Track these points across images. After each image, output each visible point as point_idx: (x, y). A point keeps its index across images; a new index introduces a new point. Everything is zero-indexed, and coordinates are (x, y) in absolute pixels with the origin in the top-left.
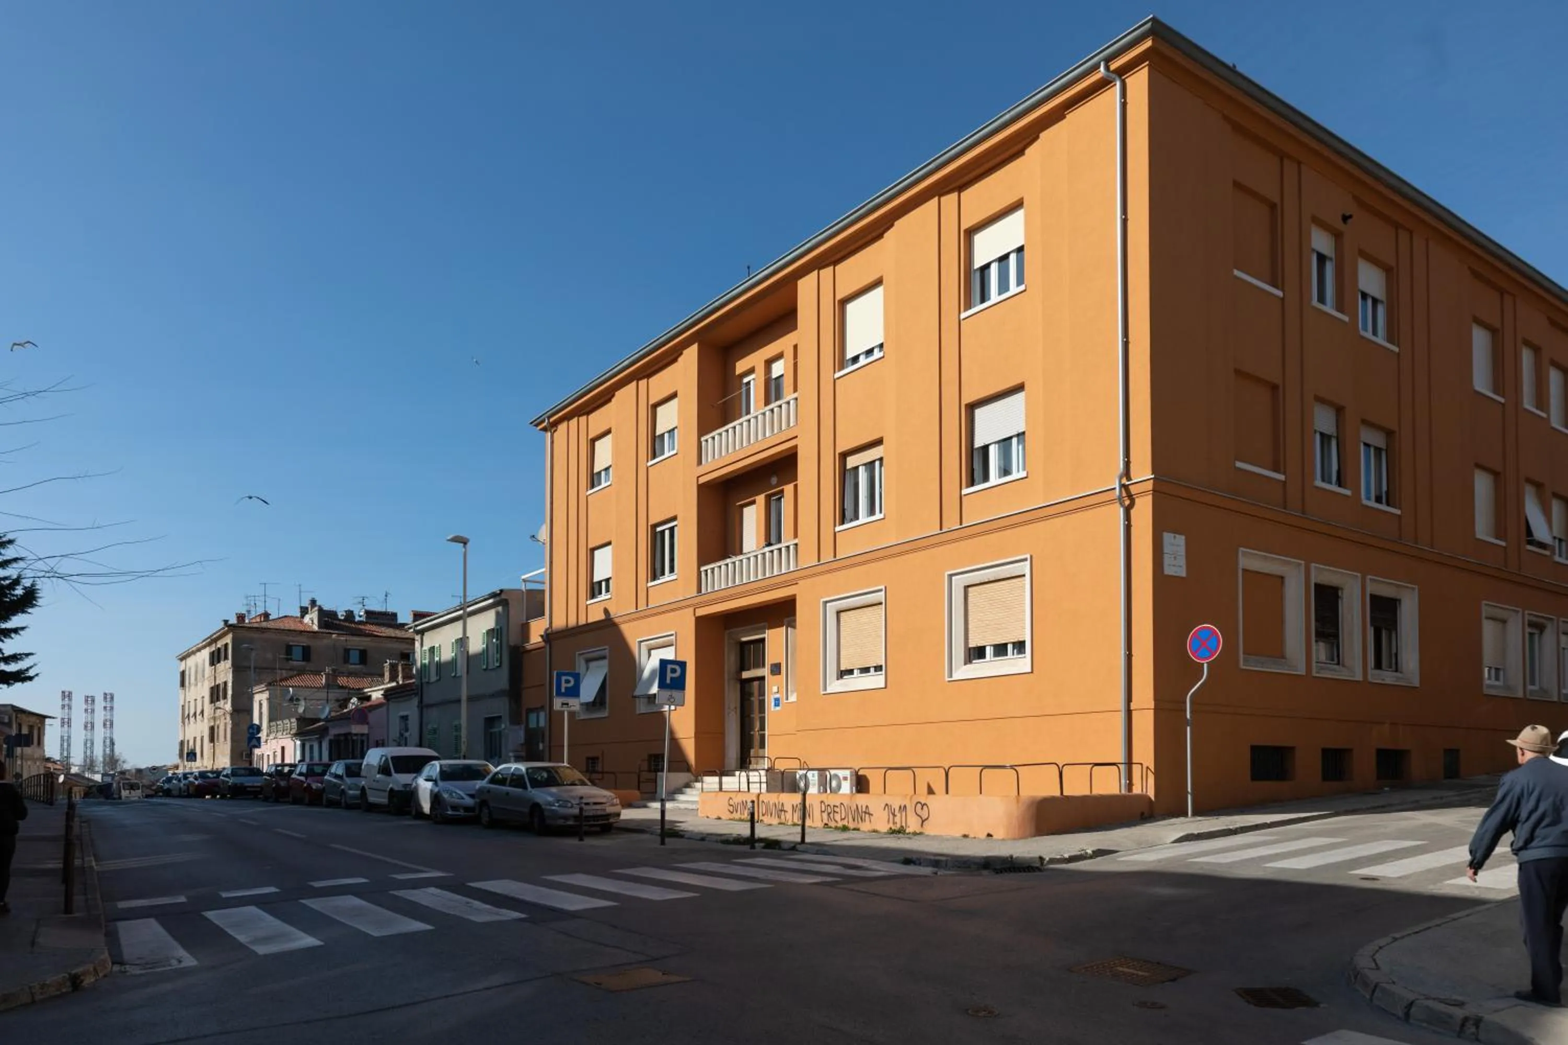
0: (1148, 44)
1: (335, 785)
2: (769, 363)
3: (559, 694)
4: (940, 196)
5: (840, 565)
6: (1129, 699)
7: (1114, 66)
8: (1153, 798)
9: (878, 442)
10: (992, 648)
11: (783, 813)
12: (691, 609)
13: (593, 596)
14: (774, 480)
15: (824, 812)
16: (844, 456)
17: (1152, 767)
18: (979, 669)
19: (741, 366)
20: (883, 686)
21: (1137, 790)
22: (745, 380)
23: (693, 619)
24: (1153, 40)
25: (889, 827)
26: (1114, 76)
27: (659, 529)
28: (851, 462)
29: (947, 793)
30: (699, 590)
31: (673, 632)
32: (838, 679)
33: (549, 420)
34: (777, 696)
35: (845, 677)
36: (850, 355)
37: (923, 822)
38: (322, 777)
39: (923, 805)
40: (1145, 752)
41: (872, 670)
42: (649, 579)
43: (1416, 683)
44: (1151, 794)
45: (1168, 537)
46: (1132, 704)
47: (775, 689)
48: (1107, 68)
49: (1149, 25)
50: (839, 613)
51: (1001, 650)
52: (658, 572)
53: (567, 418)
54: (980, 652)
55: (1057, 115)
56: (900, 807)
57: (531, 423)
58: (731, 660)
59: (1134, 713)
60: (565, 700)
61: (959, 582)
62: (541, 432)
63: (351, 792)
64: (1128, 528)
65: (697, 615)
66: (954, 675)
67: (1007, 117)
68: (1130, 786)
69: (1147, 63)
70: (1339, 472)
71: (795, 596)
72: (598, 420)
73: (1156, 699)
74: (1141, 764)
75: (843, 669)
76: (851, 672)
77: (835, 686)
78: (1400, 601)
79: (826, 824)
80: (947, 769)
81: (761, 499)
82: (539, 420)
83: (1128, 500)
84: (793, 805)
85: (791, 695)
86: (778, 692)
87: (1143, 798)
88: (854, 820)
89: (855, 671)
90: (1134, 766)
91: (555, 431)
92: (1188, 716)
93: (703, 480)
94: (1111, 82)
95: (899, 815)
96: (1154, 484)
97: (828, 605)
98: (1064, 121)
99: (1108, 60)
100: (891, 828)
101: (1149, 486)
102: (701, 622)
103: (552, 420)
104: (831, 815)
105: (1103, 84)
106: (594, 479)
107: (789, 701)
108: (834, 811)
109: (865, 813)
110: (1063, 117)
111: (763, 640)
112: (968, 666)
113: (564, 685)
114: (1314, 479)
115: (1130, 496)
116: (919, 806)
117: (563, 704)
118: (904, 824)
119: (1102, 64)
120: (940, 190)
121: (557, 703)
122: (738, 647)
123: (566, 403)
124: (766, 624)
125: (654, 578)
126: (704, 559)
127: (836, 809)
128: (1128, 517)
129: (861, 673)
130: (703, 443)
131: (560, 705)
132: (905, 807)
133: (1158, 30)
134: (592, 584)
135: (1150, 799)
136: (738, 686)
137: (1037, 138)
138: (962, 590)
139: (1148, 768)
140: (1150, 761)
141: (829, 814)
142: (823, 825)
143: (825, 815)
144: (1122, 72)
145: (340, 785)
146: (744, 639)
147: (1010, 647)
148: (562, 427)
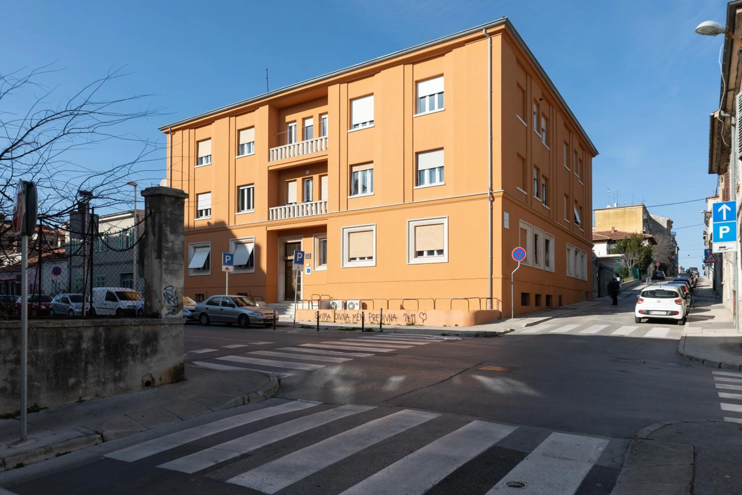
0: (503, 27)
1: (63, 307)
2: (304, 119)
3: (225, 264)
4: (404, 64)
5: (349, 213)
6: (492, 274)
7: (488, 31)
8: (501, 311)
9: (371, 162)
10: (427, 252)
11: (347, 318)
12: (265, 227)
13: (197, 217)
14: (308, 172)
15: (371, 317)
16: (351, 166)
17: (501, 300)
18: (420, 260)
19: (288, 118)
20: (375, 265)
21: (495, 308)
22: (290, 125)
23: (266, 231)
24: (505, 26)
25: (406, 323)
26: (488, 35)
27: (241, 188)
28: (355, 169)
29: (435, 309)
30: (269, 219)
31: (254, 237)
32: (349, 262)
33: (171, 129)
34: (308, 268)
35: (352, 261)
36: (354, 123)
37: (423, 320)
38: (50, 303)
39: (423, 314)
40: (498, 294)
41: (366, 258)
42: (236, 212)
43: (554, 271)
44: (500, 310)
45: (505, 213)
46: (493, 276)
47: (308, 265)
48: (486, 32)
49: (505, 20)
50: (349, 233)
51: (431, 253)
52: (240, 208)
53: (183, 129)
54: (420, 253)
55: (462, 44)
56: (412, 315)
57: (159, 129)
58: (281, 251)
59: (493, 279)
60: (227, 267)
61: (412, 224)
62: (164, 134)
63: (77, 310)
64: (492, 209)
65: (268, 230)
66: (410, 262)
67: (441, 40)
68: (492, 307)
69: (501, 33)
70: (537, 193)
71: (326, 224)
72: (201, 133)
73: (502, 274)
74: (497, 299)
75: (351, 257)
76: (354, 259)
77: (348, 264)
78: (549, 241)
79: (372, 322)
80: (434, 300)
81: (300, 180)
82: (166, 127)
83: (492, 199)
84: (353, 315)
85: (316, 268)
86: (309, 266)
87: (497, 311)
88: (387, 320)
89: (357, 259)
90: (493, 299)
91: (174, 134)
92: (512, 281)
93: (271, 168)
94: (486, 37)
95: (411, 318)
96: (503, 194)
97: (344, 230)
98: (464, 47)
99: (486, 29)
100: (407, 324)
101: (501, 194)
102: (270, 233)
103: (172, 129)
104: (375, 319)
105: (483, 37)
106: (199, 161)
107: (315, 270)
108: (377, 317)
109: (393, 317)
110: (464, 45)
111: (300, 243)
112: (416, 259)
113: (226, 260)
114: (534, 195)
115: (493, 197)
116: (422, 314)
117: (226, 268)
118: (414, 322)
119: (484, 30)
120: (405, 62)
121: (224, 268)
122: (284, 245)
123: (184, 121)
124: (303, 236)
125: (238, 211)
126: (271, 205)
127: (377, 316)
128: (492, 205)
129: (360, 259)
130: (271, 152)
131: (225, 269)
132: (414, 315)
133: (507, 23)
134: (197, 211)
135: (500, 312)
136: (284, 263)
137: (452, 51)
138: (414, 228)
139: (499, 300)
140: (500, 298)
141: (373, 318)
142: (370, 323)
143: (371, 319)
144: (491, 34)
145: (68, 307)
146: (289, 242)
147: (435, 252)
148: (179, 133)
